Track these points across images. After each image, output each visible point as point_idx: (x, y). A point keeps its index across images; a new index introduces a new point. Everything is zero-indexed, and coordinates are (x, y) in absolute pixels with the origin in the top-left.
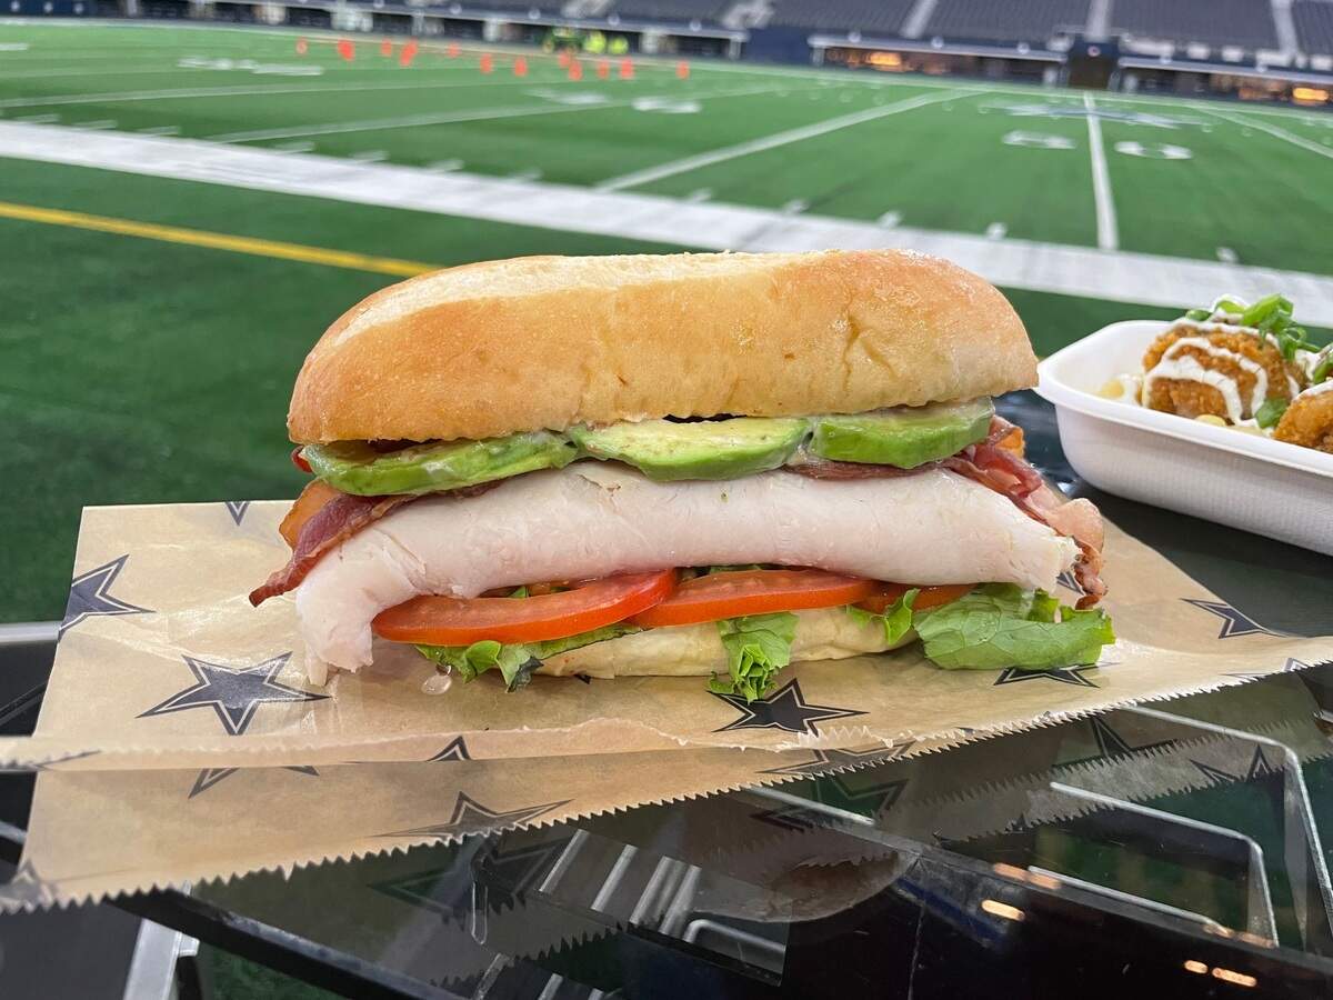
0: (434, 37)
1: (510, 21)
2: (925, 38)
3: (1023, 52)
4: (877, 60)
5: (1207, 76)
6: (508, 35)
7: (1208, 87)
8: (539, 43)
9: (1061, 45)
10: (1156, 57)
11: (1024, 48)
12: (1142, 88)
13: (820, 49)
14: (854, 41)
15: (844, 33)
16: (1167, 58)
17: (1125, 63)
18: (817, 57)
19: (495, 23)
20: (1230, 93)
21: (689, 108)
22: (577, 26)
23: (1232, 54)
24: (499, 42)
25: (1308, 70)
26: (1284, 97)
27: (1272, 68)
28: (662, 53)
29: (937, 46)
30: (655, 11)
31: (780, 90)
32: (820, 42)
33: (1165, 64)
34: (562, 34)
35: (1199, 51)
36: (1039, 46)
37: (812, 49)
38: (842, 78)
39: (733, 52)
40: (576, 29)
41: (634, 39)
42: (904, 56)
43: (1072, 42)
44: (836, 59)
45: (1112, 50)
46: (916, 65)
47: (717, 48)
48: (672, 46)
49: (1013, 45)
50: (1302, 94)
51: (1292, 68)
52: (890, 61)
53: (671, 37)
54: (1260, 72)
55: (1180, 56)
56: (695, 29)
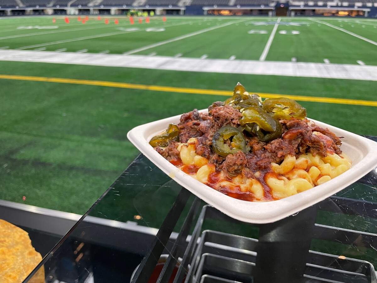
0: (96, 15)
1: (118, 9)
2: (235, 5)
3: (262, 7)
4: (222, 12)
5: (314, 10)
6: (117, 13)
7: (314, 13)
8: (126, 14)
9: (273, 5)
10: (299, 6)
11: (263, 6)
12: (296, 15)
13: (206, 10)
14: (215, 7)
15: (212, 5)
16: (302, 6)
17: (291, 8)
18: (205, 13)
19: (113, 10)
20: (322, 15)
21: (162, 30)
22: (137, 9)
23: (320, 3)
24: (115, 15)
25: (342, 6)
26: (335, 15)
27: (332, 6)
28: (162, 15)
29: (239, 7)
30: (158, 3)
32: (206, 9)
33: (302, 8)
34: (132, 11)
35: (311, 3)
36: (267, 5)
37: (204, 11)
38: (211, 18)
39: (182, 13)
42: (230, 11)
43: (276, 3)
44: (212, 13)
45: (287, 5)
46: (234, 13)
47: (177, 12)
48: (165, 13)
49: (259, 5)
50: (341, 13)
51: (337, 6)
52: (227, 13)
53: (164, 10)
54: (328, 8)
55: (306, 5)
56: (170, 7)
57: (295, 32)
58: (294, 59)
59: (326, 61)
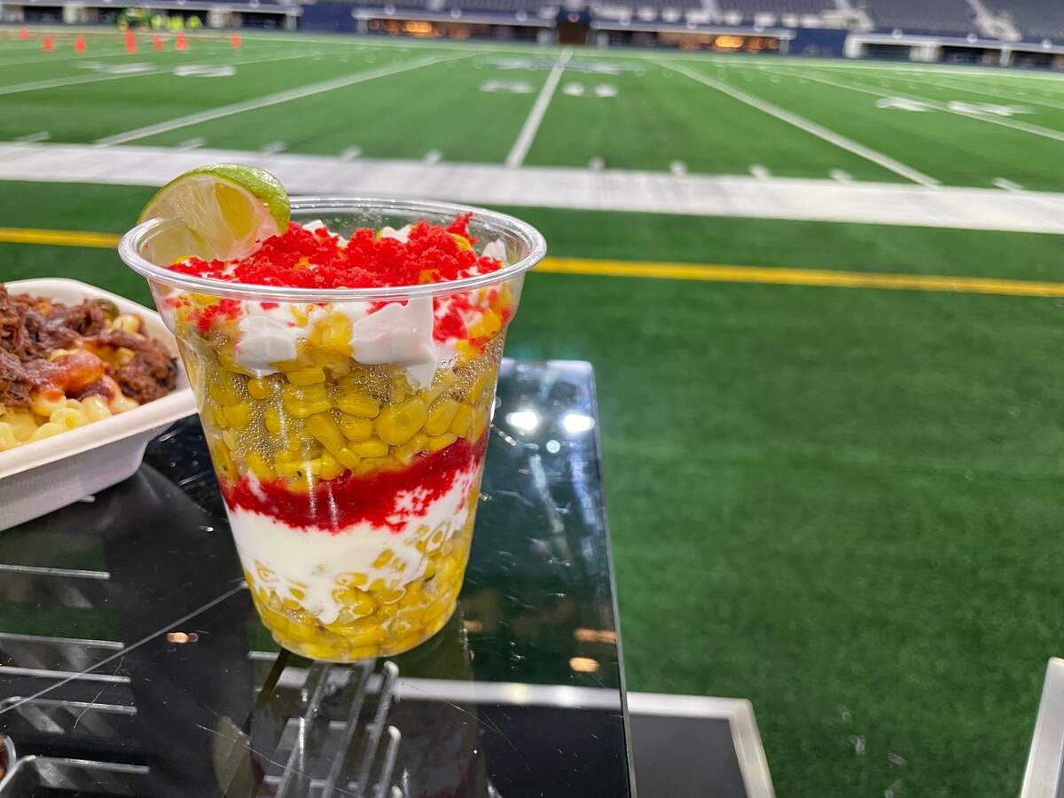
0: (16, 22)
2: (446, 9)
3: (522, 20)
4: (411, 28)
5: (655, 34)
6: (84, 17)
7: (655, 40)
8: (115, 23)
9: (548, 14)
10: (616, 21)
12: (611, 43)
13: (364, 20)
14: (390, 13)
15: (381, 7)
16: (625, 21)
17: (598, 26)
18: (362, 27)
20: (674, 46)
21: (227, 71)
22: (148, 7)
23: (671, 15)
24: (78, 23)
25: (724, 25)
26: (708, 46)
27: (701, 25)
28: (228, 27)
29: (456, 17)
31: (317, 54)
32: (363, 15)
33: (625, 26)
34: (133, 14)
35: (647, 14)
36: (532, 13)
37: (356, 21)
38: (378, 43)
39: (290, 24)
40: (146, 10)
41: (203, 15)
42: (434, 24)
43: (558, 11)
44: (379, 28)
45: (586, 17)
46: (444, 31)
47: (277, 21)
48: (239, 21)
49: (512, 13)
50: (725, 42)
51: (712, 24)
52: (423, 29)
53: (234, 13)
54: (690, 30)
55: (635, 19)
56: (255, 7)
57: (605, 91)
58: (597, 164)
59: (678, 168)
